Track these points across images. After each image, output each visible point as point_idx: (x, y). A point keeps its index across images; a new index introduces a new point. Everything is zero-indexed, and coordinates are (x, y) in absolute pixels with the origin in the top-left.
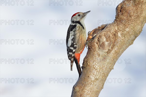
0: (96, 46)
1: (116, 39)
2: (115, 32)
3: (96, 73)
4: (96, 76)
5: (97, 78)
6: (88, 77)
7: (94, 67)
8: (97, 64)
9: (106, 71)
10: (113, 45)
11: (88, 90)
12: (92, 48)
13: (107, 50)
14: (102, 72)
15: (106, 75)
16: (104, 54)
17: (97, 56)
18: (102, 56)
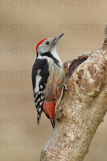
0: (76, 86)
2: (104, 65)
3: (78, 129)
4: (78, 133)
5: (79, 136)
6: (65, 135)
7: (74, 119)
9: (92, 126)
10: (102, 84)
11: (65, 156)
13: (94, 93)
14: (87, 127)
15: (93, 131)
16: (89, 98)
17: (78, 102)
18: (85, 102)
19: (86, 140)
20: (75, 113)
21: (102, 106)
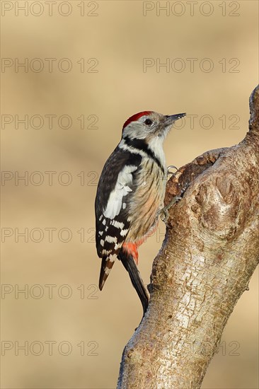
0: (193, 218)
1: (253, 194)
2: (248, 174)
3: (196, 304)
4: (196, 312)
5: (198, 319)
6: (171, 317)
7: (188, 284)
8: (195, 274)
9: (226, 298)
10: (244, 214)
11: (171, 359)
12: (178, 224)
13: (227, 231)
14: (214, 301)
15: (227, 309)
16: (218, 242)
17: (196, 250)
18: (211, 250)
19: (214, 328)
20: (190, 272)
21: (246, 257)
